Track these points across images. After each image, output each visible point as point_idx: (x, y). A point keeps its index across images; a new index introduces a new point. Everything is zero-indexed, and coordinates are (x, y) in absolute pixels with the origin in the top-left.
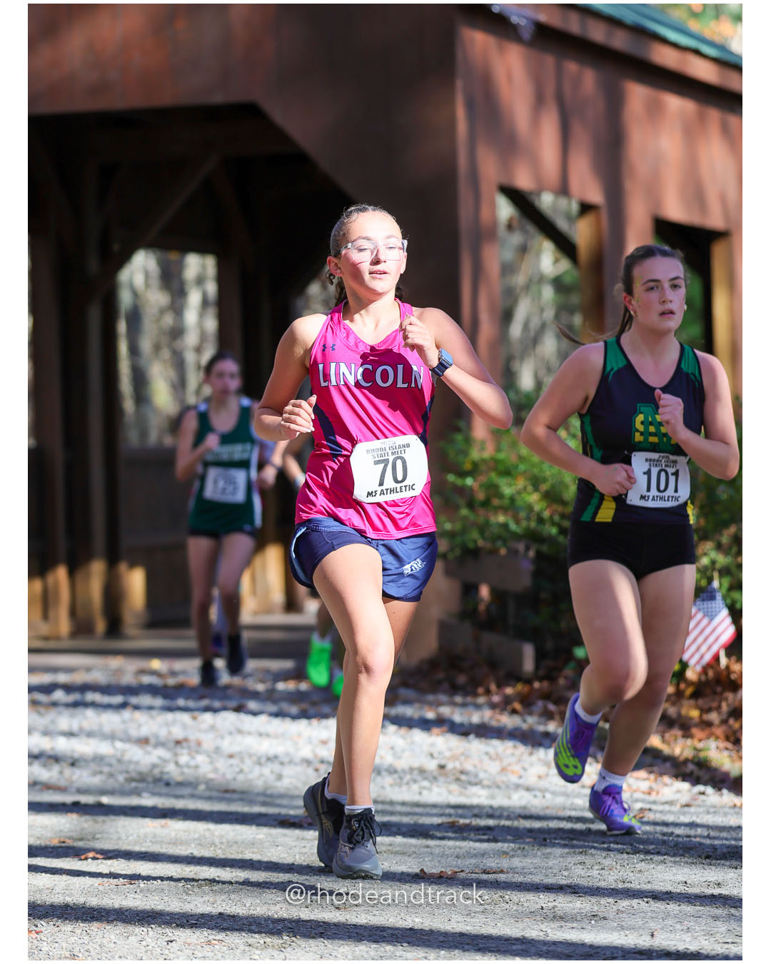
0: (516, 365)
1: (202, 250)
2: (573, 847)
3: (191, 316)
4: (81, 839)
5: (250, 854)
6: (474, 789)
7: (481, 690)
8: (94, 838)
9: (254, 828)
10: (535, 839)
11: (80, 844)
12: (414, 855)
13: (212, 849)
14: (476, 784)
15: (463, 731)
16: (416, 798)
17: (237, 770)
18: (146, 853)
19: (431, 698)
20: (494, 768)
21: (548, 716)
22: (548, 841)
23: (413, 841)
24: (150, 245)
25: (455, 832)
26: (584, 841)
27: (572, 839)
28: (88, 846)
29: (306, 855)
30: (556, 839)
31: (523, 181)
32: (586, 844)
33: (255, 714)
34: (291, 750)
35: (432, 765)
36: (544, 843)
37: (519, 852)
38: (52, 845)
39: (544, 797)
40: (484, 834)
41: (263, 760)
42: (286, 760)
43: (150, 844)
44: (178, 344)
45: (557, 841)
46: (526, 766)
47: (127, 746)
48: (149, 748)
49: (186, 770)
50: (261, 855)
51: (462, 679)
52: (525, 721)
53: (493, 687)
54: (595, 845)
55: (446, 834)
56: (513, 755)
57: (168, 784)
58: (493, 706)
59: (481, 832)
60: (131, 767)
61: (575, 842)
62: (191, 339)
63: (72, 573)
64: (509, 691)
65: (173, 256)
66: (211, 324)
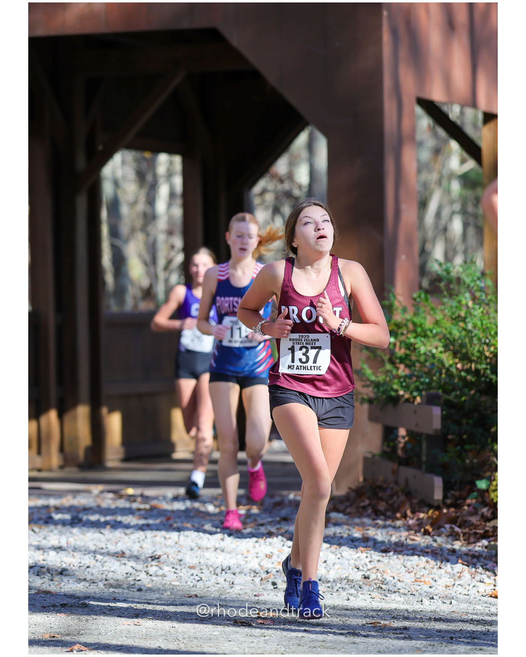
0: (428, 246)
1: (171, 151)
2: (475, 644)
3: (161, 206)
4: (68, 635)
5: (208, 648)
6: (393, 596)
7: (398, 515)
8: (79, 634)
9: (210, 626)
10: (443, 637)
11: (68, 638)
12: (343, 650)
13: (176, 643)
14: (395, 592)
15: (385, 549)
16: (346, 603)
17: (198, 578)
18: (122, 646)
19: (357, 520)
20: (409, 579)
21: (455, 536)
22: (454, 639)
23: (342, 638)
24: (129, 147)
25: (377, 631)
26: (485, 640)
27: (474, 638)
28: (74, 640)
29: (254, 649)
30: (460, 638)
31: (437, 95)
32: (486, 642)
33: (211, 533)
34: (243, 563)
35: (357, 576)
36: (451, 641)
37: (430, 648)
38: (44, 639)
39: (451, 603)
40: (400, 634)
41: (219, 571)
42: (237, 571)
43: (125, 639)
44: (150, 229)
45: (461, 640)
46: (436, 578)
47: (106, 558)
48: (124, 560)
49: (154, 578)
50: (217, 648)
51: (382, 506)
52: (435, 541)
53: (409, 512)
54: (493, 643)
55: (370, 633)
56: (424, 568)
57: (140, 590)
58: (409, 528)
59: (398, 632)
60: (110, 575)
61: (476, 640)
62: (162, 224)
63: (61, 416)
64: (422, 515)
65: (147, 155)
66: (178, 212)
